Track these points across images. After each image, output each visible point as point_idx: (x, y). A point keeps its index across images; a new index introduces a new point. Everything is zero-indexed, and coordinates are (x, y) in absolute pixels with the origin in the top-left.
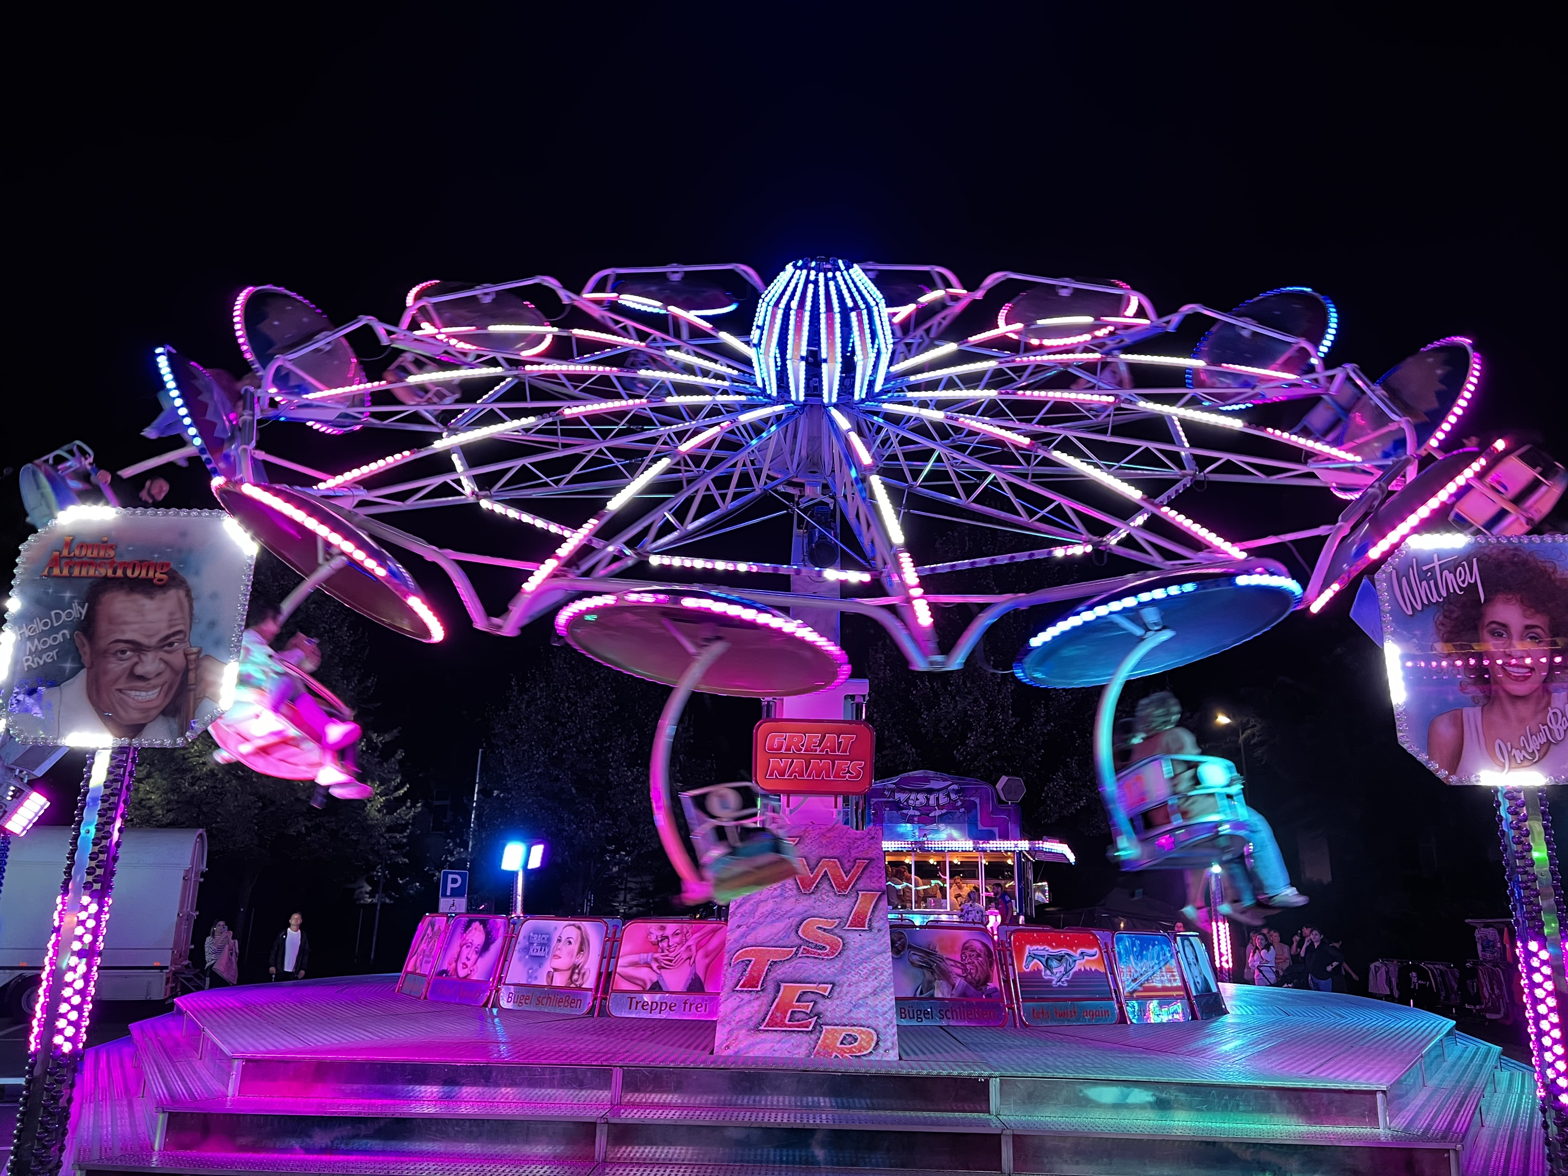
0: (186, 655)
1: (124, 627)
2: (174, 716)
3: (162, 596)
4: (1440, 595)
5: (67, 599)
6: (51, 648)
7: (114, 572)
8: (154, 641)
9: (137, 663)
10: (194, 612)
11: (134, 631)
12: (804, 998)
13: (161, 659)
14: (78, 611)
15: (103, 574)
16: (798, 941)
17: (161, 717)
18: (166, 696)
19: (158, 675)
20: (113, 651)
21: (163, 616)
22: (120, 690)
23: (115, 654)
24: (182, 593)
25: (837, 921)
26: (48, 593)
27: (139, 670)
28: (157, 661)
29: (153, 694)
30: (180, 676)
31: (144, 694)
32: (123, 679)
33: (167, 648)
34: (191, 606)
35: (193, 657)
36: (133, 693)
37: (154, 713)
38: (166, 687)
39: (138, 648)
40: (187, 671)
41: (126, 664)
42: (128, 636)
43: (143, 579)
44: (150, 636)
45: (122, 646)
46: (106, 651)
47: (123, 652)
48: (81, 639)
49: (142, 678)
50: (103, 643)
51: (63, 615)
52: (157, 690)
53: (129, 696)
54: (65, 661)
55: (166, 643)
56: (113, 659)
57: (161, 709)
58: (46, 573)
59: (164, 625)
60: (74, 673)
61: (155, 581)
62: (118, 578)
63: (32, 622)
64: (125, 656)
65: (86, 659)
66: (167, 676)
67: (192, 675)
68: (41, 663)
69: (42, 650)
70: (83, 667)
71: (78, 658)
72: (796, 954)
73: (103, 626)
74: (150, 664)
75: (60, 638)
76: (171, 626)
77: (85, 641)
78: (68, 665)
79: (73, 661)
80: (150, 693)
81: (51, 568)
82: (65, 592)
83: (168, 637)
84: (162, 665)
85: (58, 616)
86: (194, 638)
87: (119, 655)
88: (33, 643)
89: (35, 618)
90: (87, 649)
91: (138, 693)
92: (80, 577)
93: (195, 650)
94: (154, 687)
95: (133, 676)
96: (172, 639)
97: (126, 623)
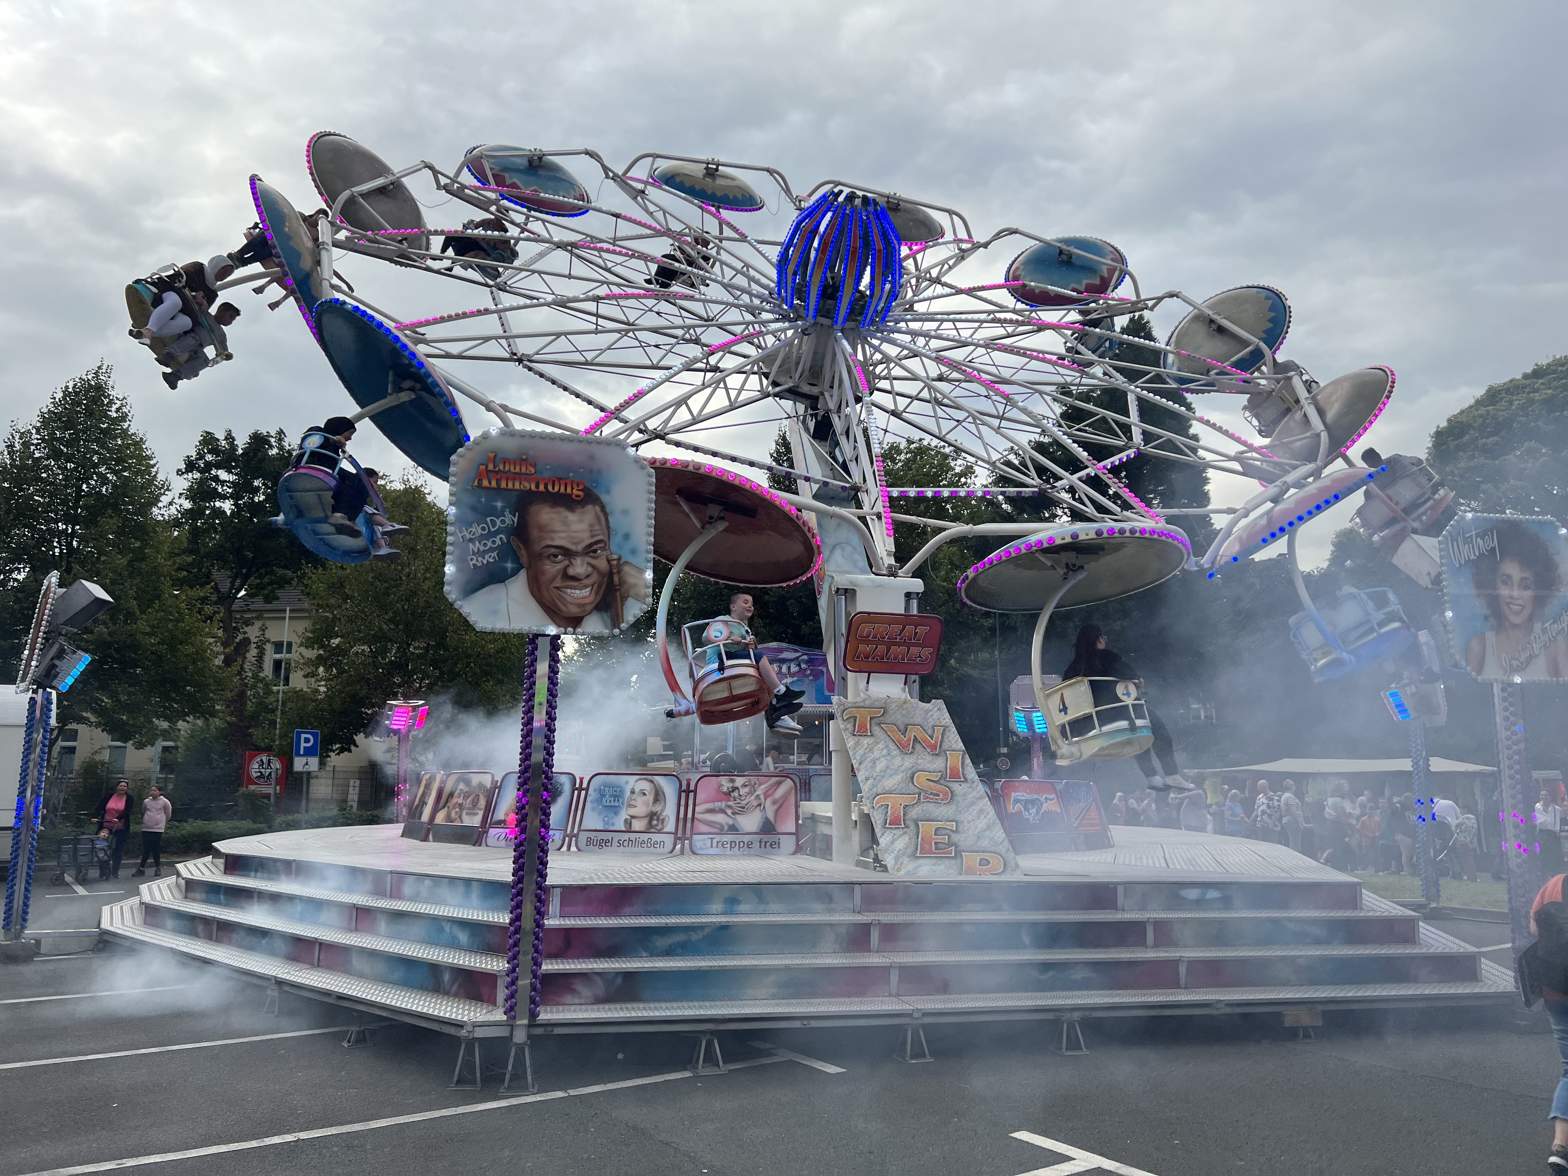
0: (609, 561)
1: (553, 535)
2: (606, 611)
3: (582, 510)
4: (1475, 555)
5: (499, 508)
6: (491, 550)
7: (537, 486)
8: (580, 548)
9: (568, 566)
10: (611, 525)
11: (562, 538)
12: (939, 832)
13: (588, 563)
14: (510, 519)
15: (528, 488)
16: (917, 790)
17: (595, 611)
18: (597, 594)
19: (588, 576)
20: (546, 554)
21: (584, 526)
22: (557, 588)
23: (548, 557)
24: (598, 508)
25: (940, 774)
26: (481, 502)
27: (571, 572)
28: (585, 566)
29: (586, 592)
30: (606, 579)
31: (578, 592)
32: (559, 579)
33: (591, 554)
34: (607, 520)
35: (615, 562)
36: (569, 591)
37: (589, 608)
38: (595, 587)
39: (568, 553)
40: (611, 574)
41: (559, 567)
42: (558, 542)
43: (563, 494)
44: (574, 544)
45: (553, 551)
46: (540, 555)
47: (556, 556)
48: (515, 543)
49: (574, 578)
50: (537, 548)
51: (498, 522)
52: (589, 589)
53: (565, 593)
54: (506, 562)
55: (590, 550)
56: (548, 562)
57: (594, 605)
58: (476, 483)
59: (587, 535)
60: (515, 572)
61: (574, 496)
62: (542, 492)
63: (472, 527)
64: (557, 559)
65: (524, 560)
66: (594, 578)
67: (616, 578)
68: (485, 562)
69: (484, 551)
70: (522, 567)
71: (516, 559)
72: (919, 799)
73: (535, 533)
74: (579, 568)
75: (498, 542)
76: (593, 536)
77: (521, 546)
78: (509, 565)
79: (512, 562)
80: (583, 591)
81: (480, 480)
82: (496, 501)
83: (591, 545)
84: (590, 569)
85: (493, 523)
86: (613, 547)
87: (552, 558)
88: (474, 545)
89: (473, 523)
90: (523, 552)
91: (573, 591)
92: (507, 490)
93: (615, 557)
94: (586, 587)
95: (566, 576)
96: (595, 547)
97: (554, 531)
